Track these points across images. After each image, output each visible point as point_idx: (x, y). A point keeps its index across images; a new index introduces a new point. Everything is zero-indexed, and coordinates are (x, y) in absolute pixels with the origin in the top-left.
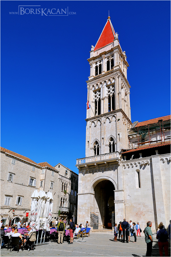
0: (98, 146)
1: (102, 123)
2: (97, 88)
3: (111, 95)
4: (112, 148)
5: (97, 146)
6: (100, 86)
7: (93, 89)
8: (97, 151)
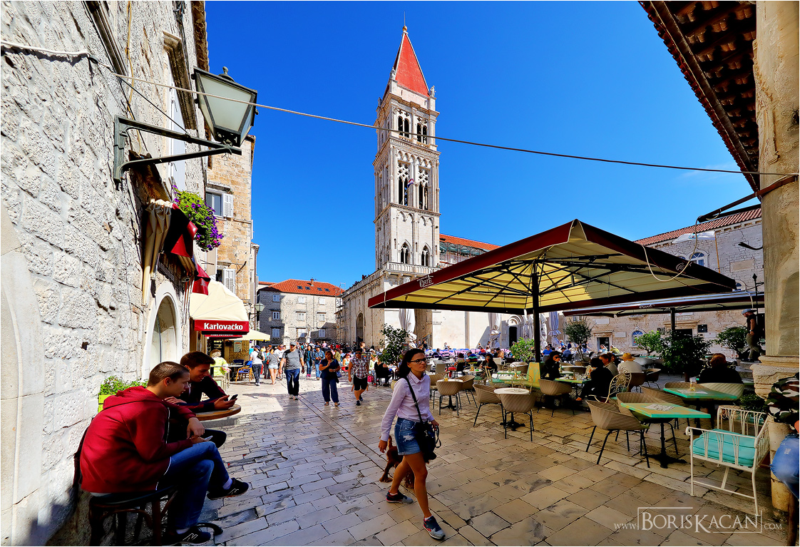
0: (407, 251)
1: (416, 221)
2: (405, 159)
3: (424, 184)
4: (425, 260)
5: (405, 249)
6: (411, 161)
7: (399, 157)
8: (405, 257)
